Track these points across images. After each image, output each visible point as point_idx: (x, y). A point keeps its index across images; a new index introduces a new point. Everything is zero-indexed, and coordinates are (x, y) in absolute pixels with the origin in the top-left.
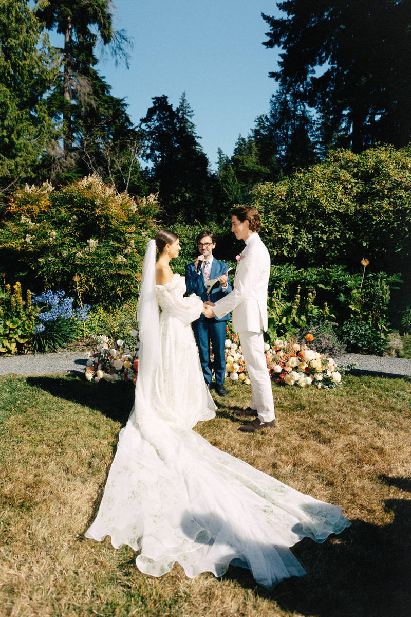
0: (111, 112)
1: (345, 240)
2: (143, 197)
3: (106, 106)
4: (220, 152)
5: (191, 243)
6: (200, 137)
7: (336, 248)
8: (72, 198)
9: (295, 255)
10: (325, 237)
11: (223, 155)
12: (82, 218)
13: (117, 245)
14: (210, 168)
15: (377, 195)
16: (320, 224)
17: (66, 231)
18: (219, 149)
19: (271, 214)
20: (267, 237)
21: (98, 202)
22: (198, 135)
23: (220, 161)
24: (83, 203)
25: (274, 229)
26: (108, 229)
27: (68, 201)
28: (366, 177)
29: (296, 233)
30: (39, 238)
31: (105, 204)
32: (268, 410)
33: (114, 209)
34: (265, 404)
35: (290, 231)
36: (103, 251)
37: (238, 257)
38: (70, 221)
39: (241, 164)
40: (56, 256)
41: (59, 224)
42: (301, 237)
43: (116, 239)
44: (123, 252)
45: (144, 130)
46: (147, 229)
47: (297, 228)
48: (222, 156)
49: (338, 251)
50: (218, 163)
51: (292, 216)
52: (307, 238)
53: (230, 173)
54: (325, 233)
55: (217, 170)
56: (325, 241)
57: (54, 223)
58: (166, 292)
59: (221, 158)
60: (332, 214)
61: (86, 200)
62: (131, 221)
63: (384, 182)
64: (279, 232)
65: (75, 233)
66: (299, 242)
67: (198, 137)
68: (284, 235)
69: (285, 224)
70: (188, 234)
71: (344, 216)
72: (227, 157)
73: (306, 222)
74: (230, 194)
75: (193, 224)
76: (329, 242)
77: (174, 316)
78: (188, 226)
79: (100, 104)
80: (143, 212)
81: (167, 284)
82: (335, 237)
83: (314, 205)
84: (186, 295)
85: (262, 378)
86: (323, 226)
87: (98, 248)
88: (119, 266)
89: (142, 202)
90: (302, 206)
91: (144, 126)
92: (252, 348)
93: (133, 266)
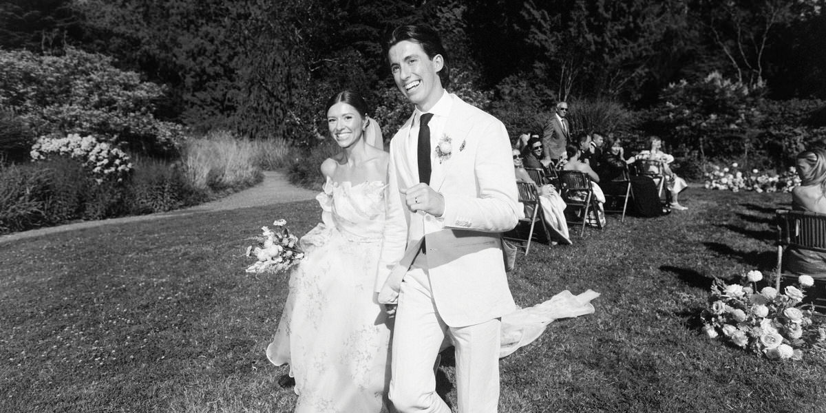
8: (700, 89)
12: (706, 101)
13: (731, 117)
17: (695, 110)
21: (717, 91)
24: (707, 92)
26: (725, 108)
27: (697, 91)
30: (677, 115)
31: (722, 92)
33: (729, 95)
36: (720, 121)
38: (698, 104)
40: (687, 125)
41: (691, 105)
43: (730, 114)
44: (735, 122)
46: (755, 106)
57: (687, 105)
61: (709, 90)
62: (743, 101)
65: (701, 111)
80: (753, 94)
87: (717, 120)
93: (744, 132)
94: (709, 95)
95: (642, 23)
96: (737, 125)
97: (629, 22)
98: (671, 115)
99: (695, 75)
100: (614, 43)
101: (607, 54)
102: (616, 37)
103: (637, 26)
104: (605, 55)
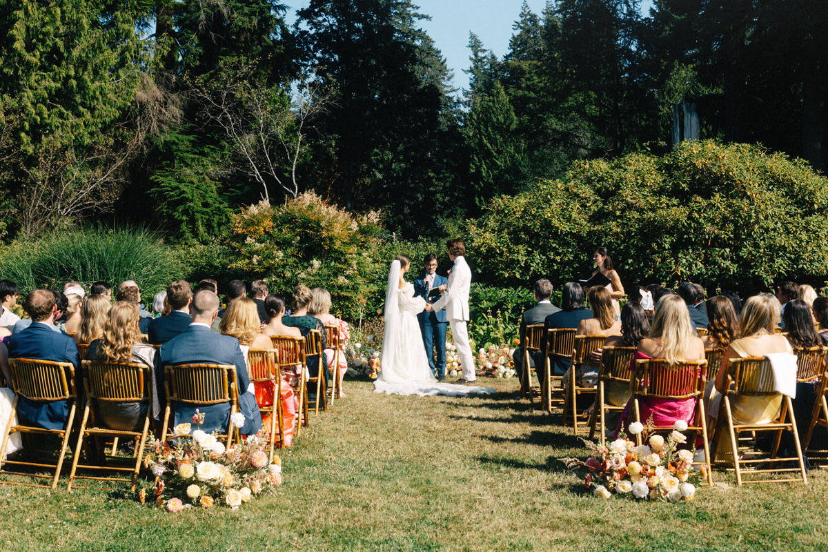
0: (255, 22)
1: (580, 261)
2: (363, 215)
3: (246, 10)
4: (475, 45)
5: (414, 265)
6: (427, 17)
7: (569, 270)
8: (294, 218)
9: (528, 278)
10: (558, 258)
11: (484, 51)
12: (305, 238)
13: (339, 266)
14: (449, 83)
15: (610, 216)
16: (554, 245)
17: (289, 251)
18: (473, 37)
19: (505, 234)
20: (499, 258)
21: (323, 224)
22: (420, 12)
23: (476, 67)
24: (306, 224)
25: (505, 250)
26: (331, 250)
27: (289, 220)
28: (605, 195)
29: (529, 253)
30: (265, 259)
31: (330, 226)
32: (470, 372)
33: (337, 230)
34: (468, 368)
35: (522, 252)
36: (325, 271)
37: (449, 271)
38: (293, 242)
39: (528, 79)
40: (279, 276)
41: (283, 244)
42: (533, 259)
43: (337, 260)
44: (343, 273)
45: (306, 32)
46: (367, 249)
47: (530, 249)
48: (481, 55)
49: (572, 272)
50: (471, 71)
51: (523, 236)
52: (540, 260)
53: (498, 102)
54: (558, 254)
55: (468, 88)
56: (559, 263)
57: (277, 243)
58: (402, 293)
59: (477, 60)
60: (566, 235)
61: (310, 221)
62: (352, 241)
63: (617, 202)
64: (510, 253)
65: (297, 253)
66: (532, 264)
67: (421, 17)
68: (515, 257)
69: (516, 244)
70: (411, 254)
71: (577, 237)
72: (493, 57)
73: (540, 242)
74: (499, 152)
75: (416, 241)
76: (562, 263)
77: (406, 310)
78: (409, 243)
79: (234, 7)
80: (364, 231)
81: (403, 289)
82: (569, 258)
83: (547, 224)
84: (415, 296)
85: (465, 350)
86: (557, 246)
87: (320, 269)
88: (340, 288)
89: (361, 220)
90: (535, 225)
91: (304, 26)
92: (458, 331)
93: (355, 289)
94: (312, 228)
95: (93, 81)
96: (347, 277)
97: (68, 77)
98: (255, 259)
99: (177, 188)
100: (40, 114)
101: (27, 133)
102: (44, 102)
103: (82, 87)
104: (23, 134)
